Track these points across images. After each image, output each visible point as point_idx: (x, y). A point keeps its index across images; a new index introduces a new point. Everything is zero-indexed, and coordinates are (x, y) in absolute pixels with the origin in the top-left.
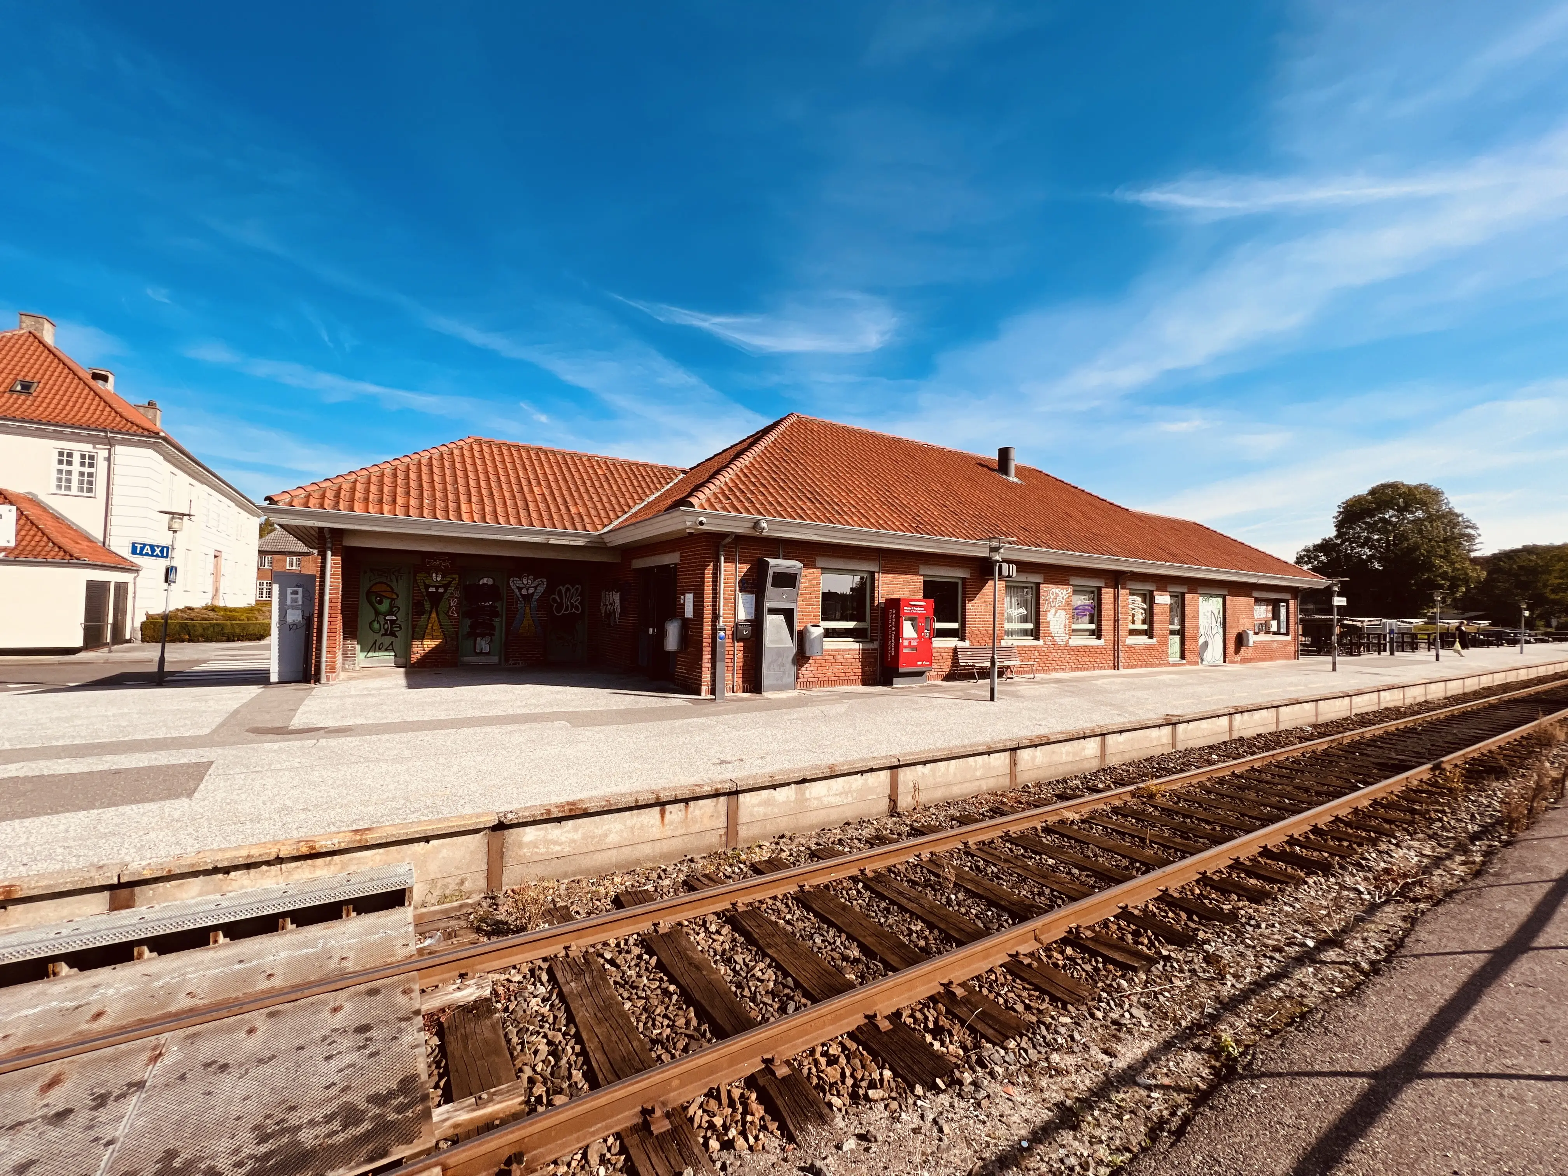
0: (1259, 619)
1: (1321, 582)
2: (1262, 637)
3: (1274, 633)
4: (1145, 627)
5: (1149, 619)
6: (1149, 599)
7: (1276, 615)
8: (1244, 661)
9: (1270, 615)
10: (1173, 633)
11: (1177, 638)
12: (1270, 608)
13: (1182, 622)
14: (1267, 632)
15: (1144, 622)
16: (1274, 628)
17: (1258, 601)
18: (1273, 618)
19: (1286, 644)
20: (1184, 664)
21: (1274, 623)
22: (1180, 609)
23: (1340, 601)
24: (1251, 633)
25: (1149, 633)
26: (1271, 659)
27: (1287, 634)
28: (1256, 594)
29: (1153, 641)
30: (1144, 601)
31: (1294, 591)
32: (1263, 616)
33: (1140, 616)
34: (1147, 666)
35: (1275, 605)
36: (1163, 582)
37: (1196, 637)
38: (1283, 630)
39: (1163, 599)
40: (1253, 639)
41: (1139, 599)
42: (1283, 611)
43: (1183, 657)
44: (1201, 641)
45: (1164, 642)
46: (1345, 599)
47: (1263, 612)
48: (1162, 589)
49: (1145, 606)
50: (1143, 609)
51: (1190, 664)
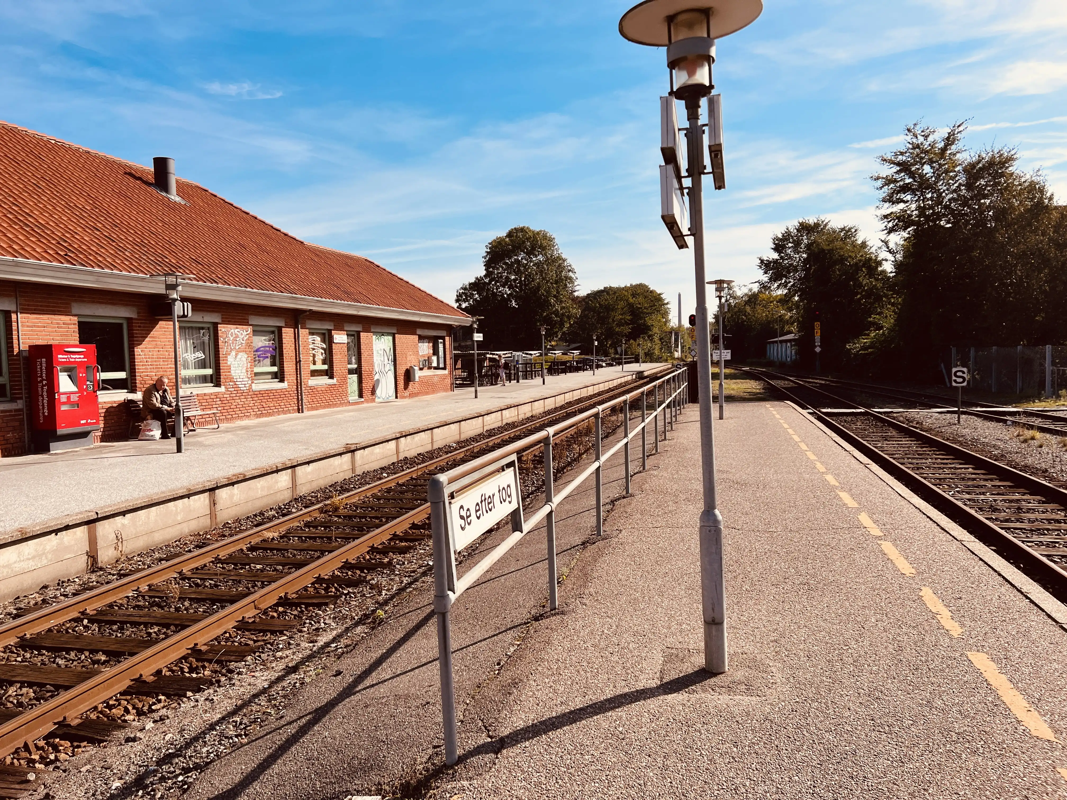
0: (423, 356)
1: (467, 320)
2: (426, 372)
3: (435, 368)
4: (325, 367)
5: (329, 359)
6: (328, 338)
7: (436, 352)
8: (411, 396)
9: (431, 351)
10: (351, 372)
11: (355, 377)
12: (431, 344)
13: (359, 361)
14: (430, 368)
15: (324, 363)
16: (435, 364)
17: (422, 338)
18: (434, 354)
19: (443, 378)
20: (362, 403)
21: (434, 358)
22: (357, 348)
23: (478, 337)
24: (416, 368)
25: (329, 373)
26: (433, 392)
27: (444, 368)
28: (419, 332)
29: (334, 381)
30: (323, 341)
31: (449, 328)
32: (426, 352)
33: (320, 357)
34: (329, 406)
35: (434, 341)
37: (371, 374)
38: (442, 365)
39: (340, 338)
40: (418, 374)
41: (318, 339)
42: (441, 346)
43: (361, 395)
44: (376, 377)
45: (344, 382)
46: (481, 335)
47: (425, 348)
48: (339, 328)
49: (325, 346)
50: (323, 348)
51: (367, 401)
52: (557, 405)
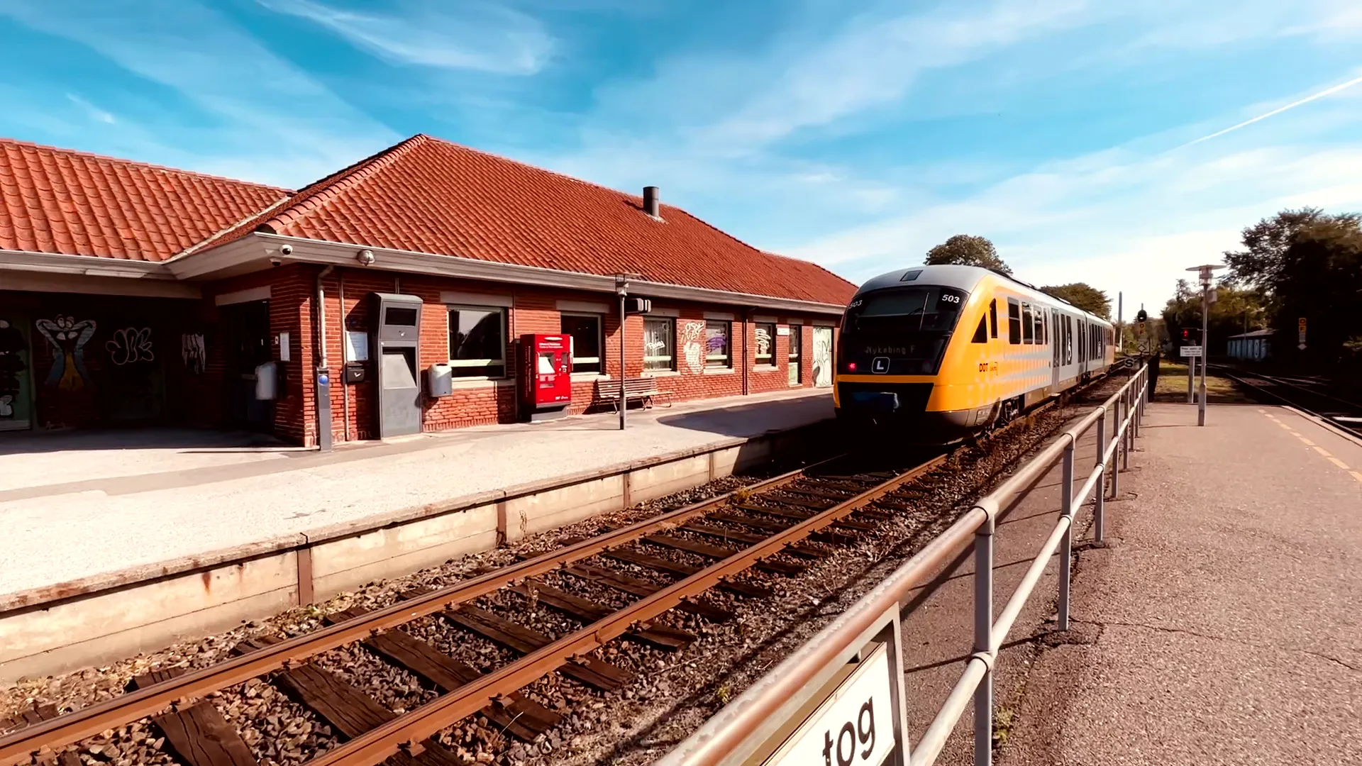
4: (769, 356)
5: (772, 349)
6: (773, 332)
10: (791, 360)
11: (795, 365)
13: (800, 352)
15: (768, 352)
20: (800, 388)
22: (798, 341)
25: (772, 362)
29: (776, 368)
30: (769, 334)
33: (765, 347)
34: (771, 390)
36: (784, 316)
37: (810, 365)
39: (783, 331)
41: (764, 332)
43: (800, 381)
44: (815, 366)
45: (785, 369)
48: (783, 322)
49: (769, 338)
50: (768, 340)
51: (805, 386)
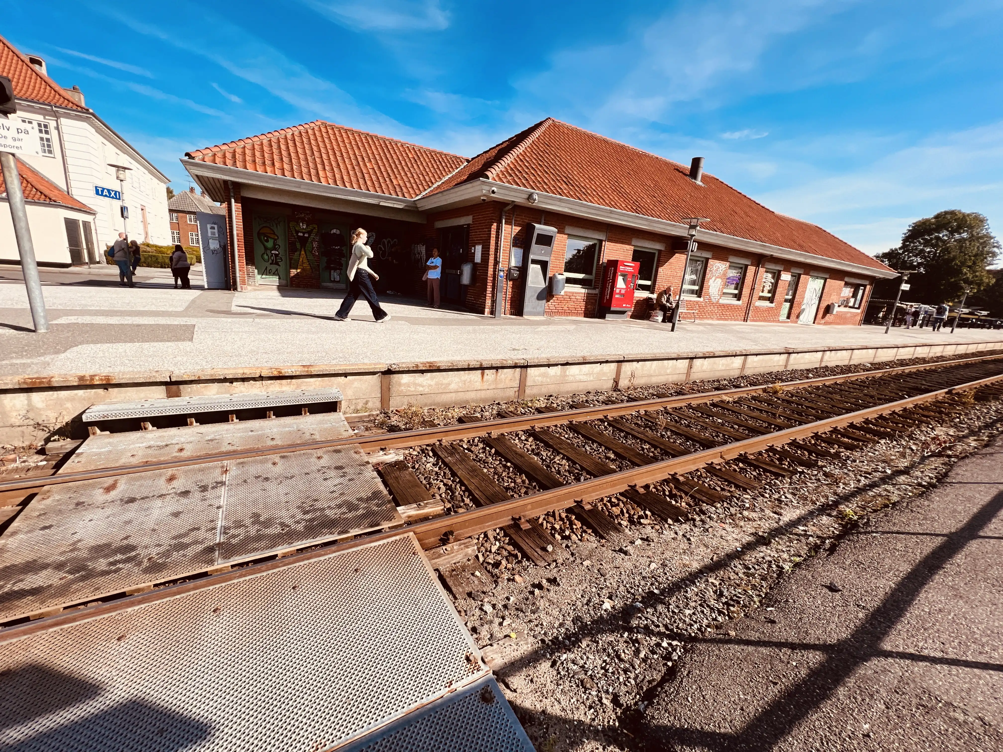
0: (843, 297)
1: (892, 274)
2: (842, 309)
3: (850, 307)
4: (770, 295)
5: (773, 291)
6: (777, 276)
7: (855, 295)
8: (825, 324)
9: (851, 295)
10: (786, 301)
11: (788, 305)
12: (853, 290)
13: (794, 295)
14: (846, 306)
15: (769, 292)
16: (851, 304)
17: (847, 284)
18: (853, 297)
19: (858, 314)
20: (788, 322)
21: (852, 300)
22: (795, 285)
23: (905, 287)
24: (836, 305)
25: (771, 300)
26: (844, 324)
27: (858, 308)
28: (847, 279)
29: (773, 305)
30: (773, 278)
31: (872, 279)
32: (846, 295)
33: (767, 288)
34: (765, 321)
35: (856, 287)
36: (789, 264)
37: (800, 304)
38: (856, 306)
39: (786, 277)
40: (836, 309)
41: (770, 275)
42: (861, 292)
43: (788, 317)
44: (803, 307)
45: (779, 307)
46: (909, 286)
47: (847, 292)
48: (787, 270)
49: (773, 281)
50: (771, 283)
51: (792, 322)
52: (968, 352)
